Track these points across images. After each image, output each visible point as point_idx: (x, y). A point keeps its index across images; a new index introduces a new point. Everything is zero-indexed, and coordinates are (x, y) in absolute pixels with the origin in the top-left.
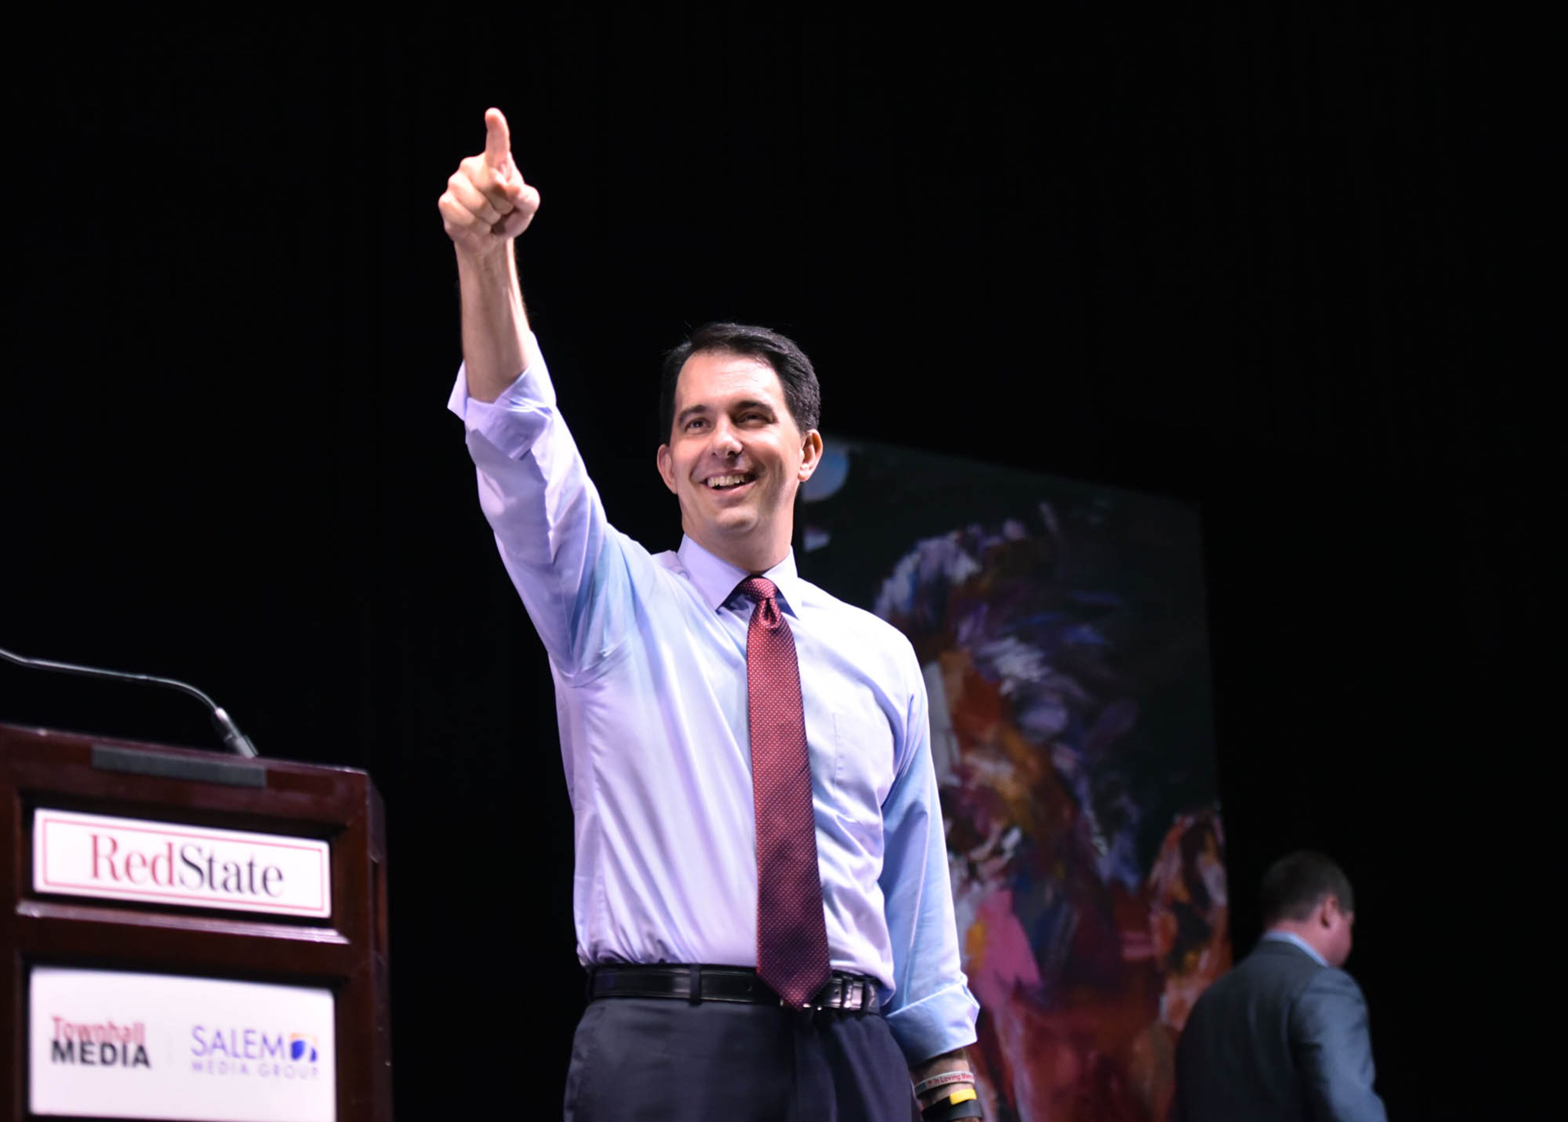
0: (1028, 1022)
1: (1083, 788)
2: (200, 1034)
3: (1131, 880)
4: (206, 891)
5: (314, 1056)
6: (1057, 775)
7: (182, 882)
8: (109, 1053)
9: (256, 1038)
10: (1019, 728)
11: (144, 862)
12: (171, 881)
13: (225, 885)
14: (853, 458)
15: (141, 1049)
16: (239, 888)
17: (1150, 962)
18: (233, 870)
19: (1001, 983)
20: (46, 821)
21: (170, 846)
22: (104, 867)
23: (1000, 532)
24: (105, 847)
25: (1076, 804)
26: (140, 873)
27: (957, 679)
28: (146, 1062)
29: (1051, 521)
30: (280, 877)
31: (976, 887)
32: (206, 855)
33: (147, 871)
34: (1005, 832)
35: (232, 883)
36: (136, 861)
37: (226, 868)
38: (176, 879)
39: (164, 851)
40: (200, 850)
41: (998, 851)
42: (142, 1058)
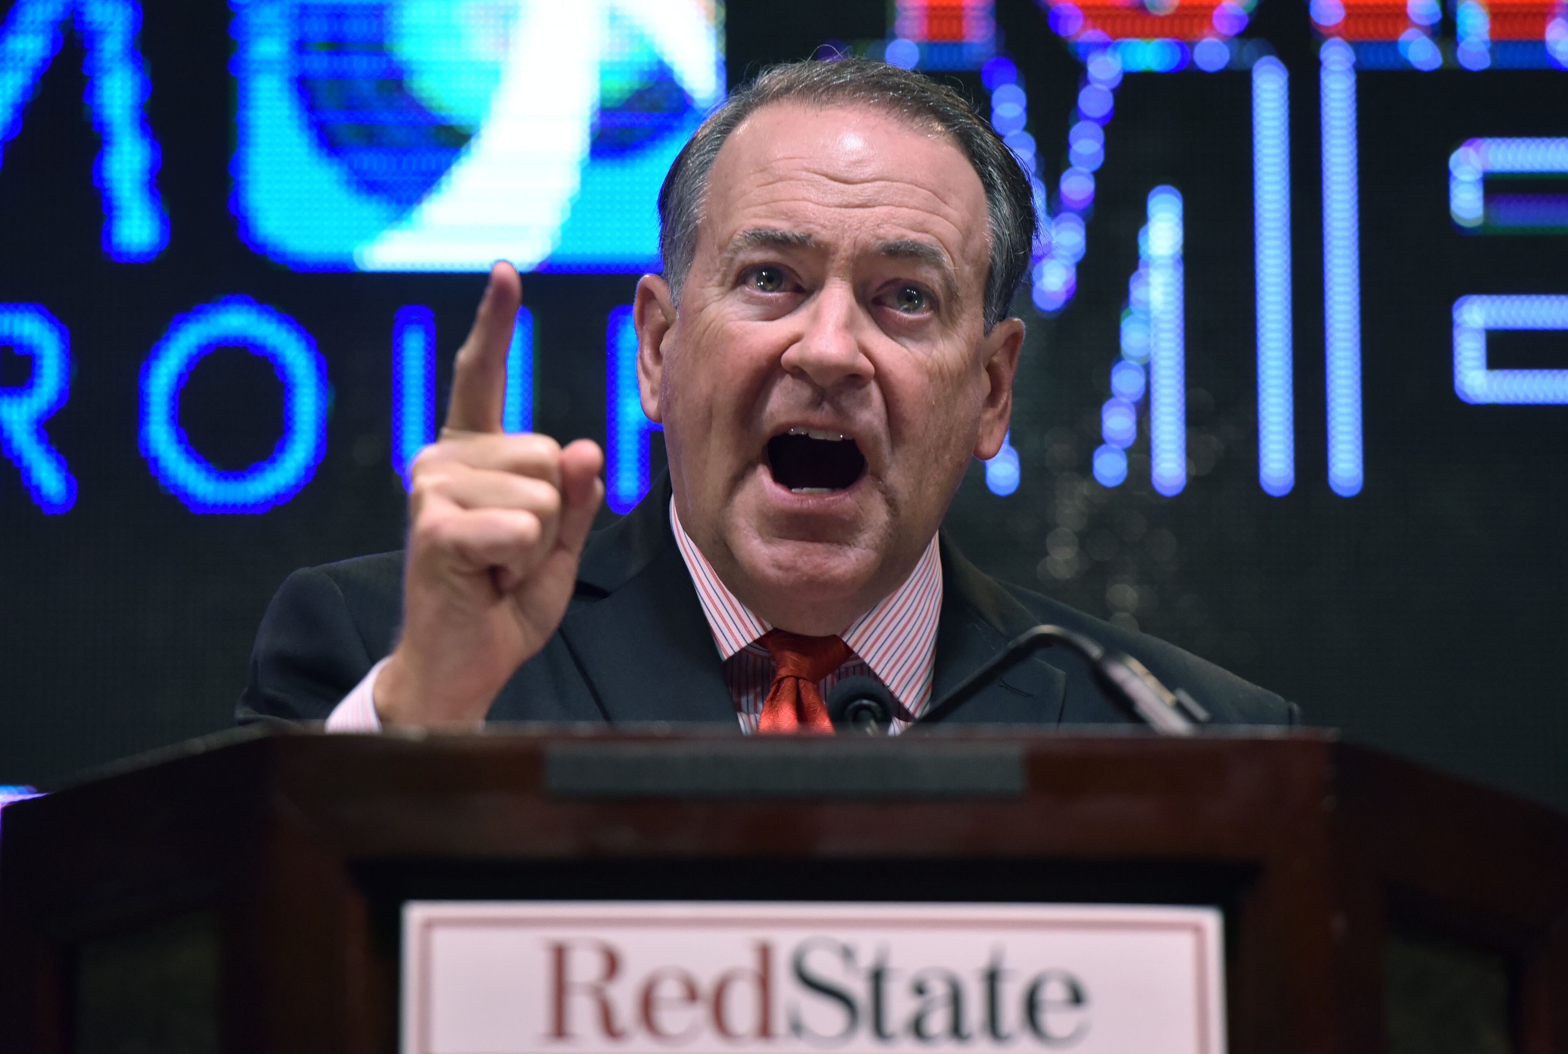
11: (692, 994)
12: (765, 1030)
16: (957, 1030)
18: (939, 990)
20: (429, 925)
21: (765, 953)
22: (582, 1012)
24: (585, 970)
30: (1077, 998)
32: (866, 960)
33: (700, 1013)
35: (938, 1022)
36: (669, 990)
37: (920, 990)
38: (780, 1024)
39: (748, 961)
40: (847, 954)
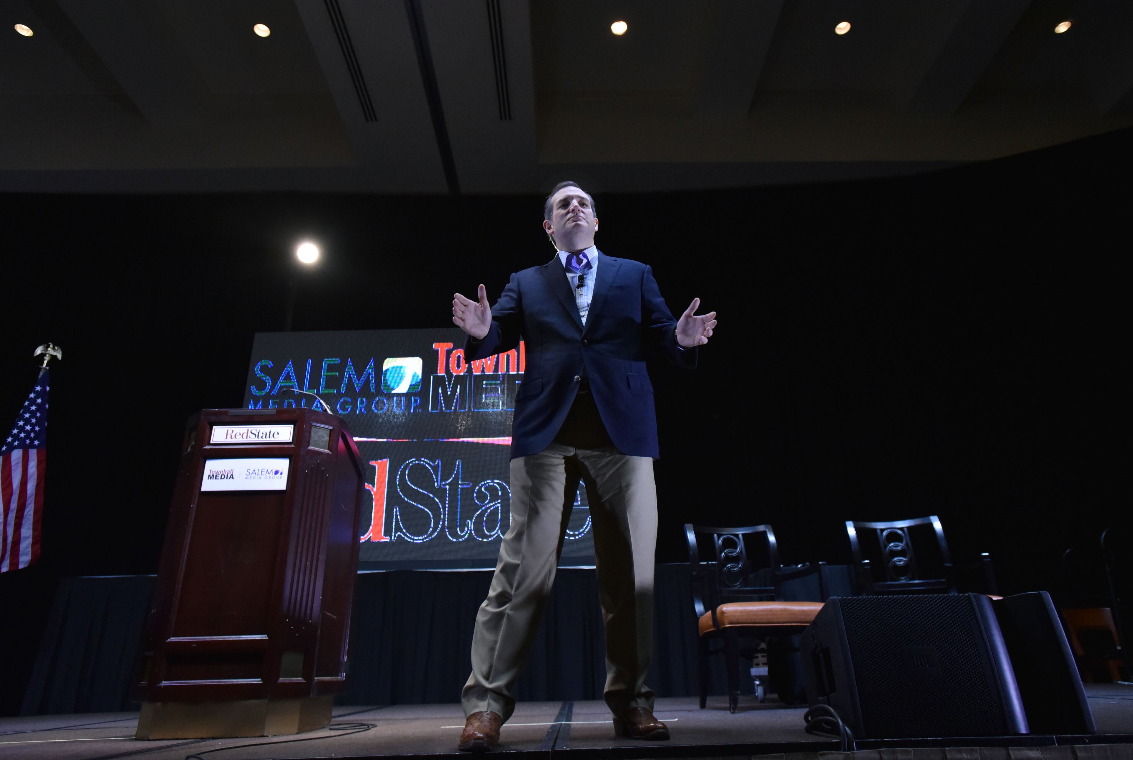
2: (249, 471)
5: (281, 473)
7: (250, 437)
8: (223, 477)
9: (265, 471)
11: (240, 434)
13: (262, 437)
15: (232, 475)
18: (265, 434)
20: (216, 429)
22: (229, 436)
24: (230, 432)
26: (238, 436)
28: (233, 478)
30: (278, 434)
32: (258, 431)
35: (264, 437)
40: (256, 430)
42: (232, 477)
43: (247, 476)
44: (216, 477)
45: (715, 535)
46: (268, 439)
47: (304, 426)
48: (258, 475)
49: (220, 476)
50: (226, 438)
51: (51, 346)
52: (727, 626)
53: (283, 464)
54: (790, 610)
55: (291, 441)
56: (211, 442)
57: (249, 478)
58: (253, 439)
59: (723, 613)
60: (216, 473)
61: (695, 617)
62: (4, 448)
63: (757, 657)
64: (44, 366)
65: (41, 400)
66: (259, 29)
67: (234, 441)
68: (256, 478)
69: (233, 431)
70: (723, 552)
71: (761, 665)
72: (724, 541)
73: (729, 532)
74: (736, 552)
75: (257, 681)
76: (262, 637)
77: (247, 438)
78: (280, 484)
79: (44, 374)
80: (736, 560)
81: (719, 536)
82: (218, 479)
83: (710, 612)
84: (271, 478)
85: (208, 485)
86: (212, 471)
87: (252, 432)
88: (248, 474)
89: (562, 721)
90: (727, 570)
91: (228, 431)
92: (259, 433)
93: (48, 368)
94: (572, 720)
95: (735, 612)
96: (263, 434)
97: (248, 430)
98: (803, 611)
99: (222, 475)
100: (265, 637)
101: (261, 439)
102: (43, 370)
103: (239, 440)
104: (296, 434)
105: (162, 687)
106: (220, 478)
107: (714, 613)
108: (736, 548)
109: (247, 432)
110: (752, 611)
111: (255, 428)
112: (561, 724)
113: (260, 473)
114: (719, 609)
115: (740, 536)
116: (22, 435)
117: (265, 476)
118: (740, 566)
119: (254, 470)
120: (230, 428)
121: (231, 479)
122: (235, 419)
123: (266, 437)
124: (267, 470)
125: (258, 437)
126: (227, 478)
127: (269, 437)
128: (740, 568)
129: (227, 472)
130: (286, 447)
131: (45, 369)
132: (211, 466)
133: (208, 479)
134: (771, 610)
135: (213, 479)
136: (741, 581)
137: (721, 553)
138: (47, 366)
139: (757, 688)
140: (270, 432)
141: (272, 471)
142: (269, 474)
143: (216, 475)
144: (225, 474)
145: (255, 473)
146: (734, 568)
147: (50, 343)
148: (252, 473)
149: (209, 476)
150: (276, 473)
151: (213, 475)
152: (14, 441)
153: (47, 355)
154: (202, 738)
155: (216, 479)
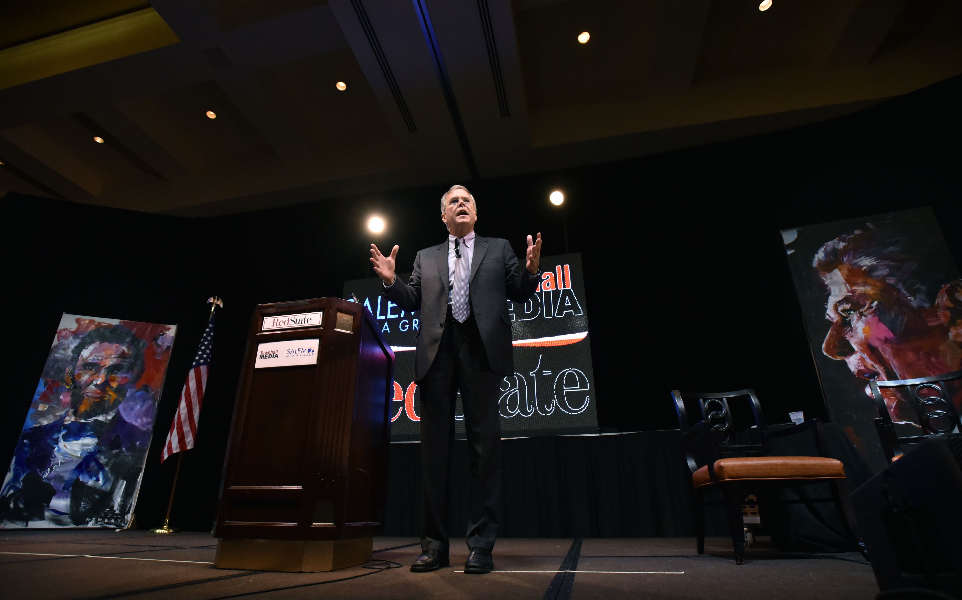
0: (892, 347)
1: (900, 286)
2: (289, 350)
3: (927, 305)
4: (295, 325)
5: (313, 351)
6: (890, 285)
7: (290, 324)
8: (270, 356)
9: (301, 350)
10: (872, 277)
11: (283, 322)
13: (299, 323)
14: (798, 231)
15: (277, 354)
17: (941, 326)
18: (301, 320)
19: (879, 339)
20: (266, 319)
22: (275, 324)
23: (853, 233)
24: (276, 321)
25: (899, 291)
26: (282, 324)
27: (846, 271)
28: (277, 357)
29: (871, 226)
30: (311, 319)
31: (863, 317)
32: (296, 318)
34: (872, 302)
35: (300, 323)
39: (288, 319)
40: (295, 318)
41: (870, 308)
42: (277, 356)
43: (288, 355)
44: (265, 356)
45: (701, 400)
46: (303, 324)
47: (331, 311)
48: (295, 353)
49: (268, 356)
50: (273, 326)
51: (216, 298)
52: (727, 480)
53: (314, 344)
54: (791, 465)
55: (320, 324)
56: (263, 330)
57: (289, 356)
58: (292, 325)
59: (721, 467)
60: (265, 354)
61: (688, 472)
62: (194, 364)
63: (745, 507)
64: (212, 310)
65: (213, 333)
66: (340, 86)
67: (279, 327)
68: (294, 356)
69: (278, 320)
70: (710, 414)
71: (749, 514)
72: (709, 404)
73: (714, 397)
74: (722, 414)
75: (295, 524)
76: (298, 487)
77: (288, 324)
78: (312, 359)
79: (213, 316)
80: (723, 421)
81: (704, 401)
82: (267, 358)
83: (706, 467)
84: (305, 355)
85: (260, 364)
86: (262, 352)
87: (292, 319)
88: (288, 353)
89: (567, 570)
90: (715, 429)
91: (274, 320)
92: (297, 319)
93: (214, 312)
94: (577, 569)
95: (733, 466)
96: (299, 320)
97: (289, 318)
98: (804, 465)
99: (269, 355)
100: (300, 487)
101: (298, 325)
102: (212, 313)
103: (283, 326)
104: (325, 319)
105: (225, 526)
106: (268, 357)
107: (711, 468)
108: (722, 411)
109: (288, 320)
110: (750, 465)
111: (293, 317)
112: (566, 572)
113: (297, 352)
114: (716, 464)
115: (725, 399)
116: (205, 356)
117: (301, 354)
118: (727, 426)
119: (293, 350)
120: (276, 318)
121: (276, 358)
122: (279, 311)
123: (302, 323)
124: (303, 349)
125: (296, 324)
126: (273, 358)
127: (304, 323)
128: (727, 427)
129: (273, 352)
130: (316, 329)
131: (213, 312)
132: (263, 348)
133: (260, 359)
134: (771, 465)
135: (263, 358)
136: (728, 439)
137: (708, 415)
138: (214, 310)
139: (746, 534)
140: (305, 319)
141: (306, 349)
142: (304, 352)
143: (265, 355)
144: (271, 354)
145: (293, 352)
146: (722, 428)
147: (216, 296)
148: (291, 352)
149: (261, 356)
150: (309, 351)
151: (263, 356)
152: (200, 359)
153: (215, 304)
154: (255, 570)
155: (265, 358)
